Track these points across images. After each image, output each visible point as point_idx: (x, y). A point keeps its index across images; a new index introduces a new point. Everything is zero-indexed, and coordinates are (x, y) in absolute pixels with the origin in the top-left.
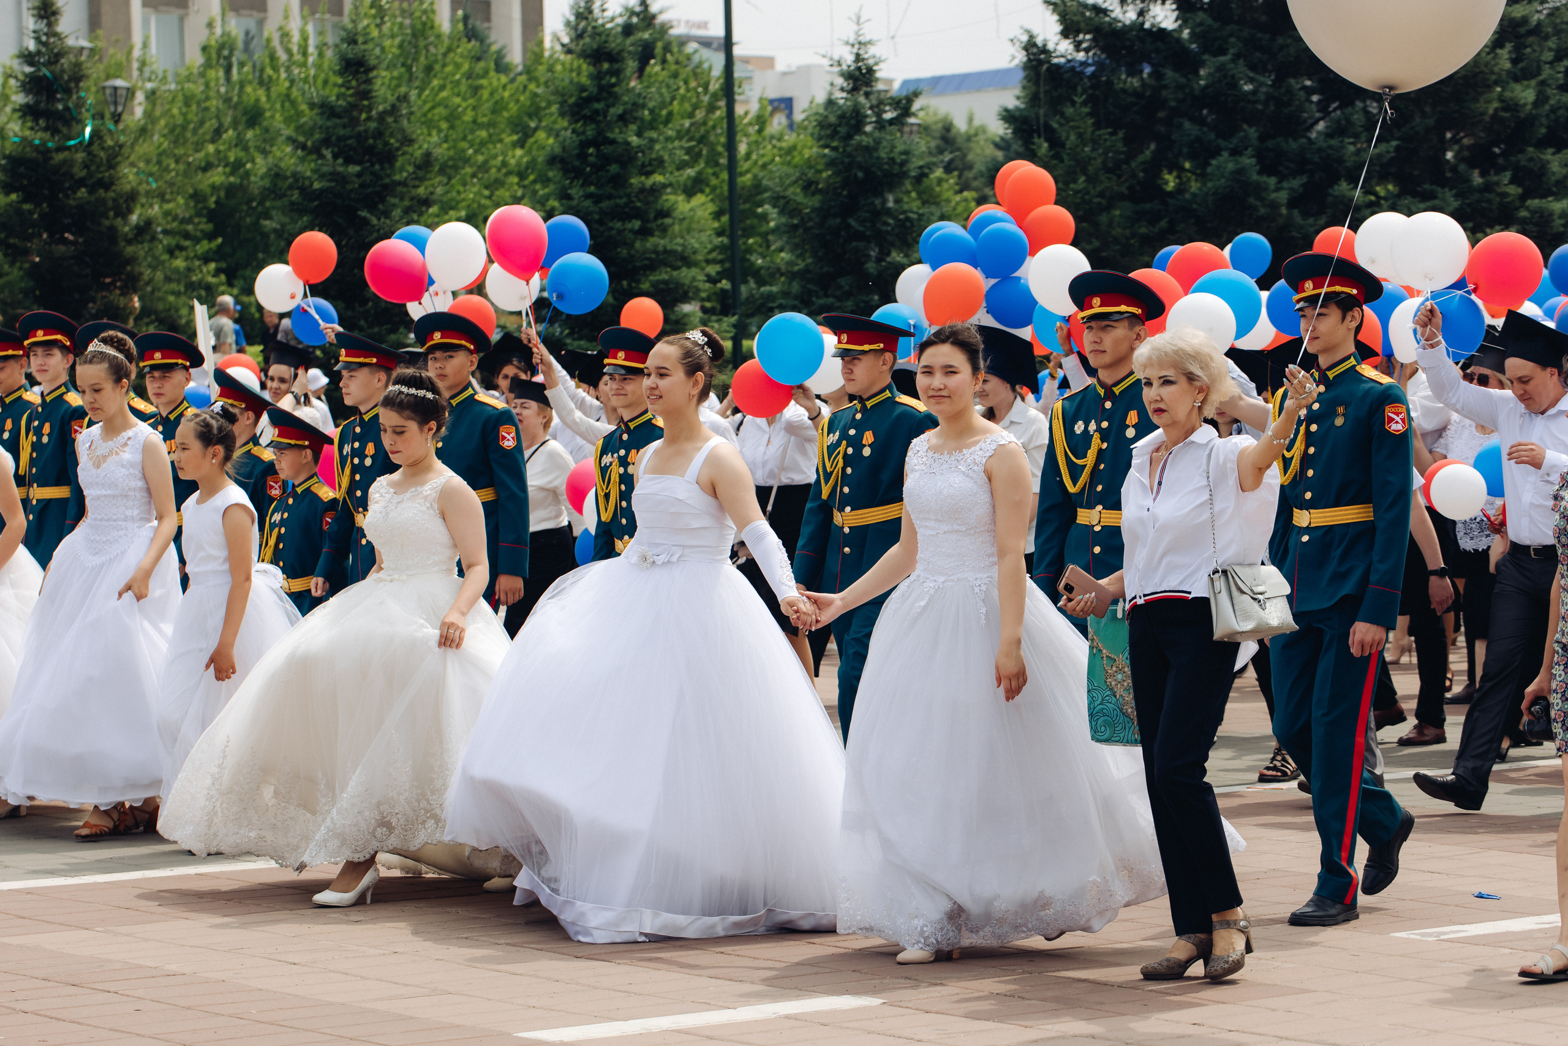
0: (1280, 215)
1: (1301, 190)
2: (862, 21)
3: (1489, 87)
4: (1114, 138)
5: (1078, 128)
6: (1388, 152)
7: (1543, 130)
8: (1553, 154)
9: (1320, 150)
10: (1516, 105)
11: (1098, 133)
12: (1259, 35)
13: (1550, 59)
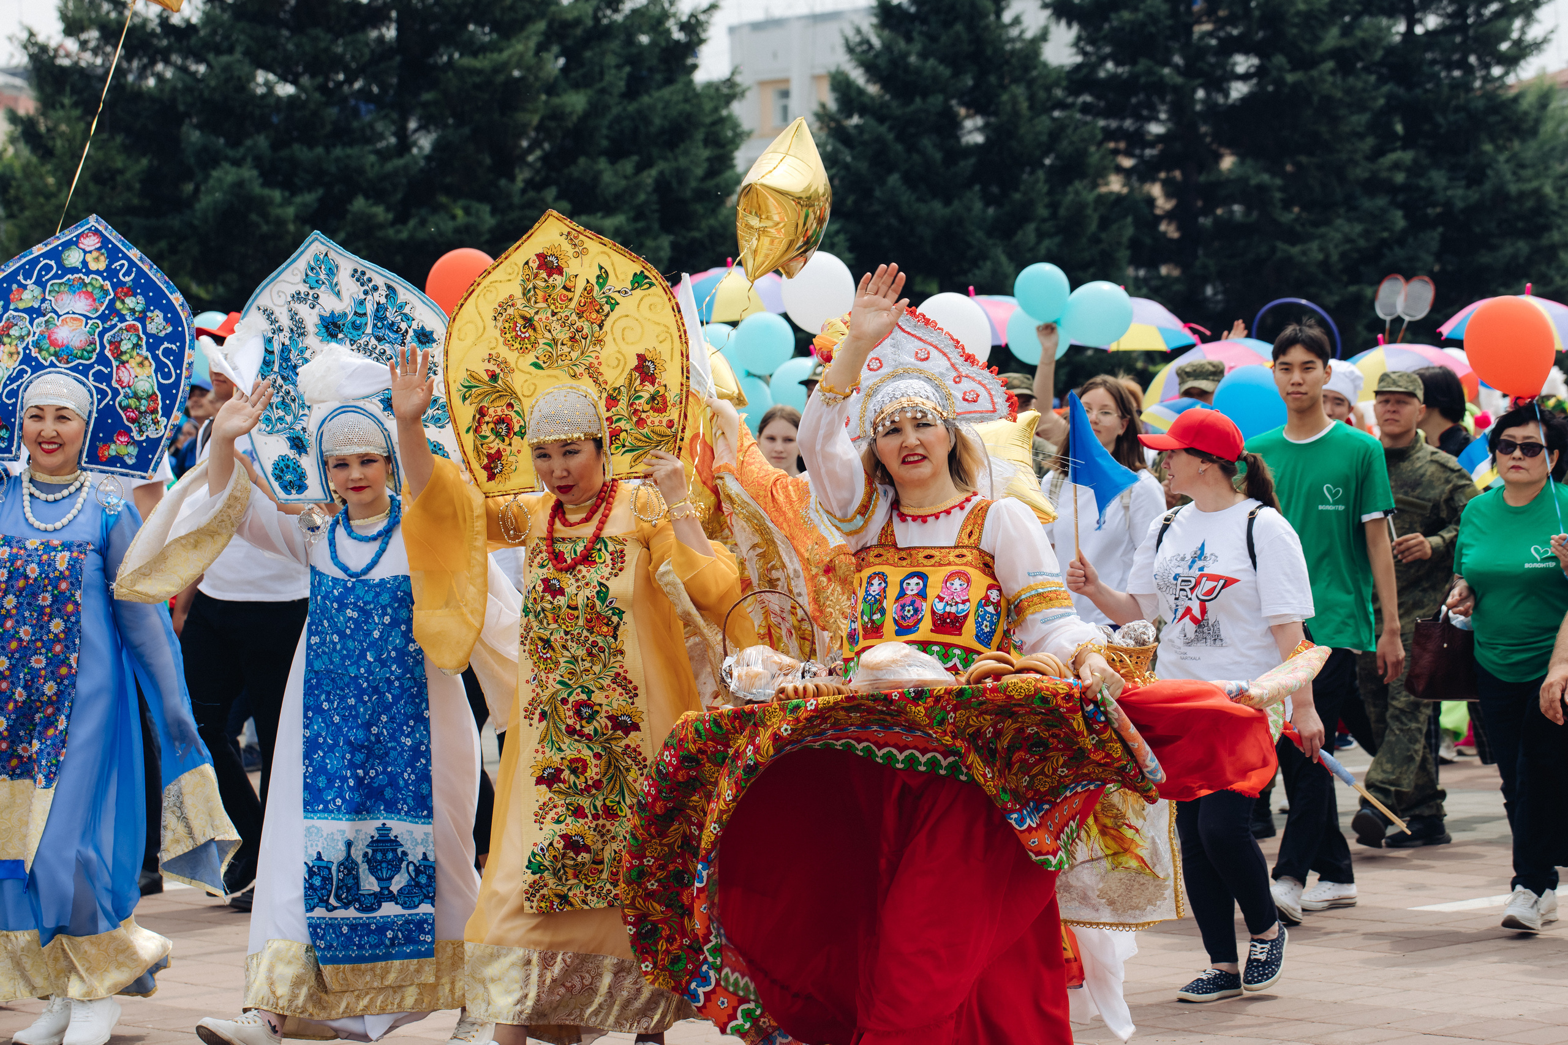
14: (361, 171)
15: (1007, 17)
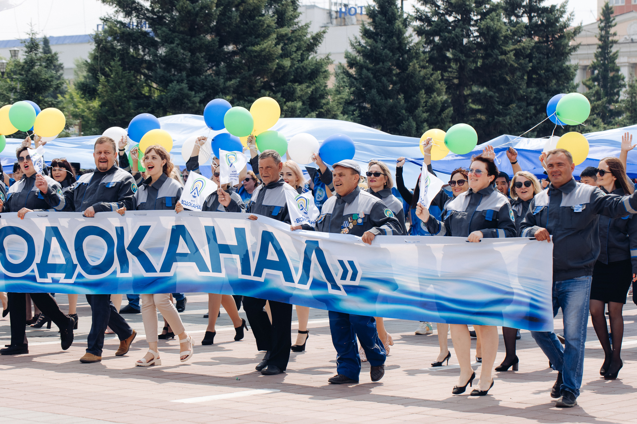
0: (196, 106)
1: (203, 97)
2: (32, 25)
3: (274, 60)
4: (129, 74)
5: (116, 70)
6: (236, 83)
7: (292, 77)
8: (298, 85)
9: (210, 81)
10: (284, 67)
11: (124, 72)
12: (186, 37)
13: (295, 50)
14: (218, 85)
15: (407, 34)
